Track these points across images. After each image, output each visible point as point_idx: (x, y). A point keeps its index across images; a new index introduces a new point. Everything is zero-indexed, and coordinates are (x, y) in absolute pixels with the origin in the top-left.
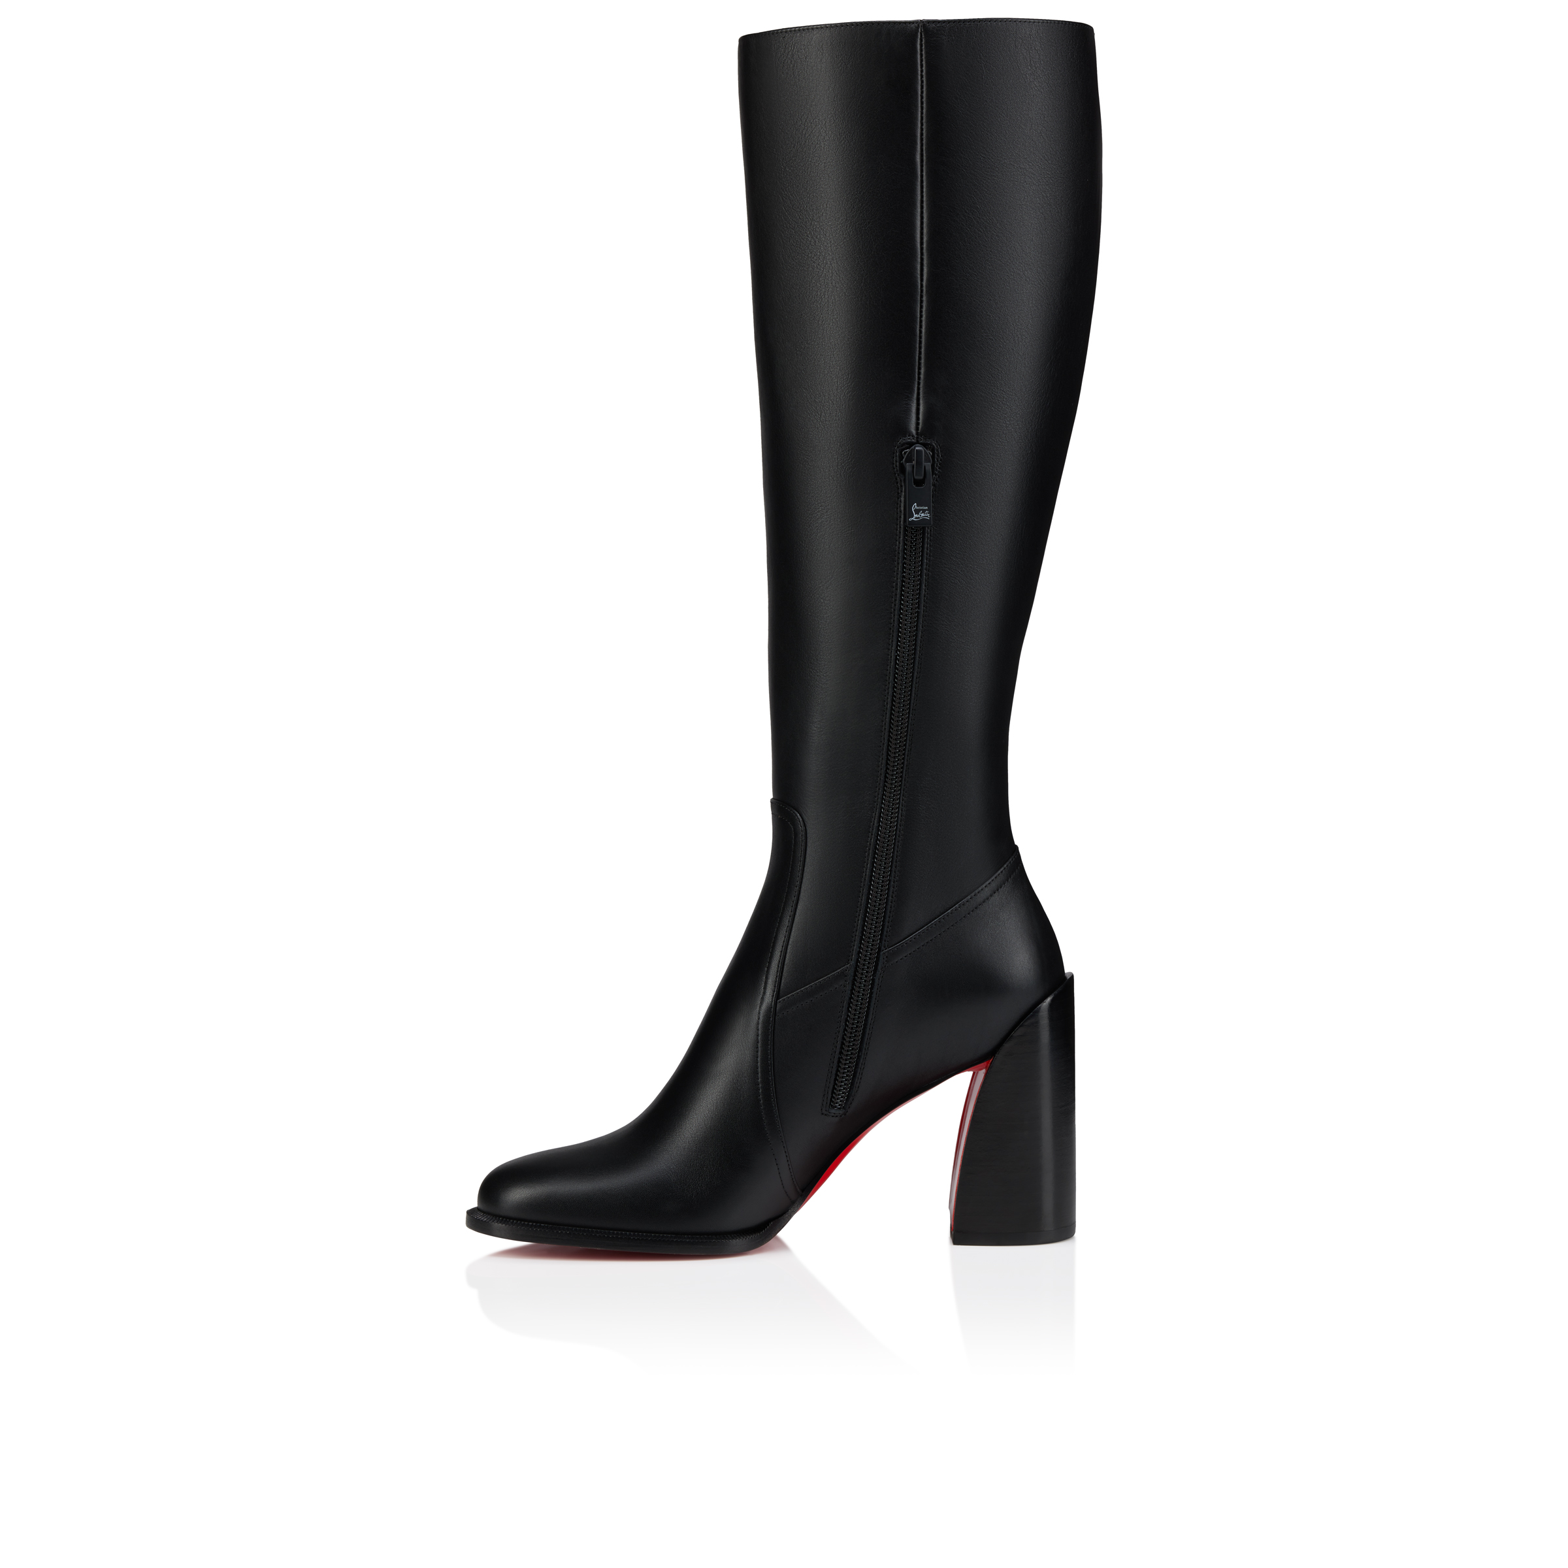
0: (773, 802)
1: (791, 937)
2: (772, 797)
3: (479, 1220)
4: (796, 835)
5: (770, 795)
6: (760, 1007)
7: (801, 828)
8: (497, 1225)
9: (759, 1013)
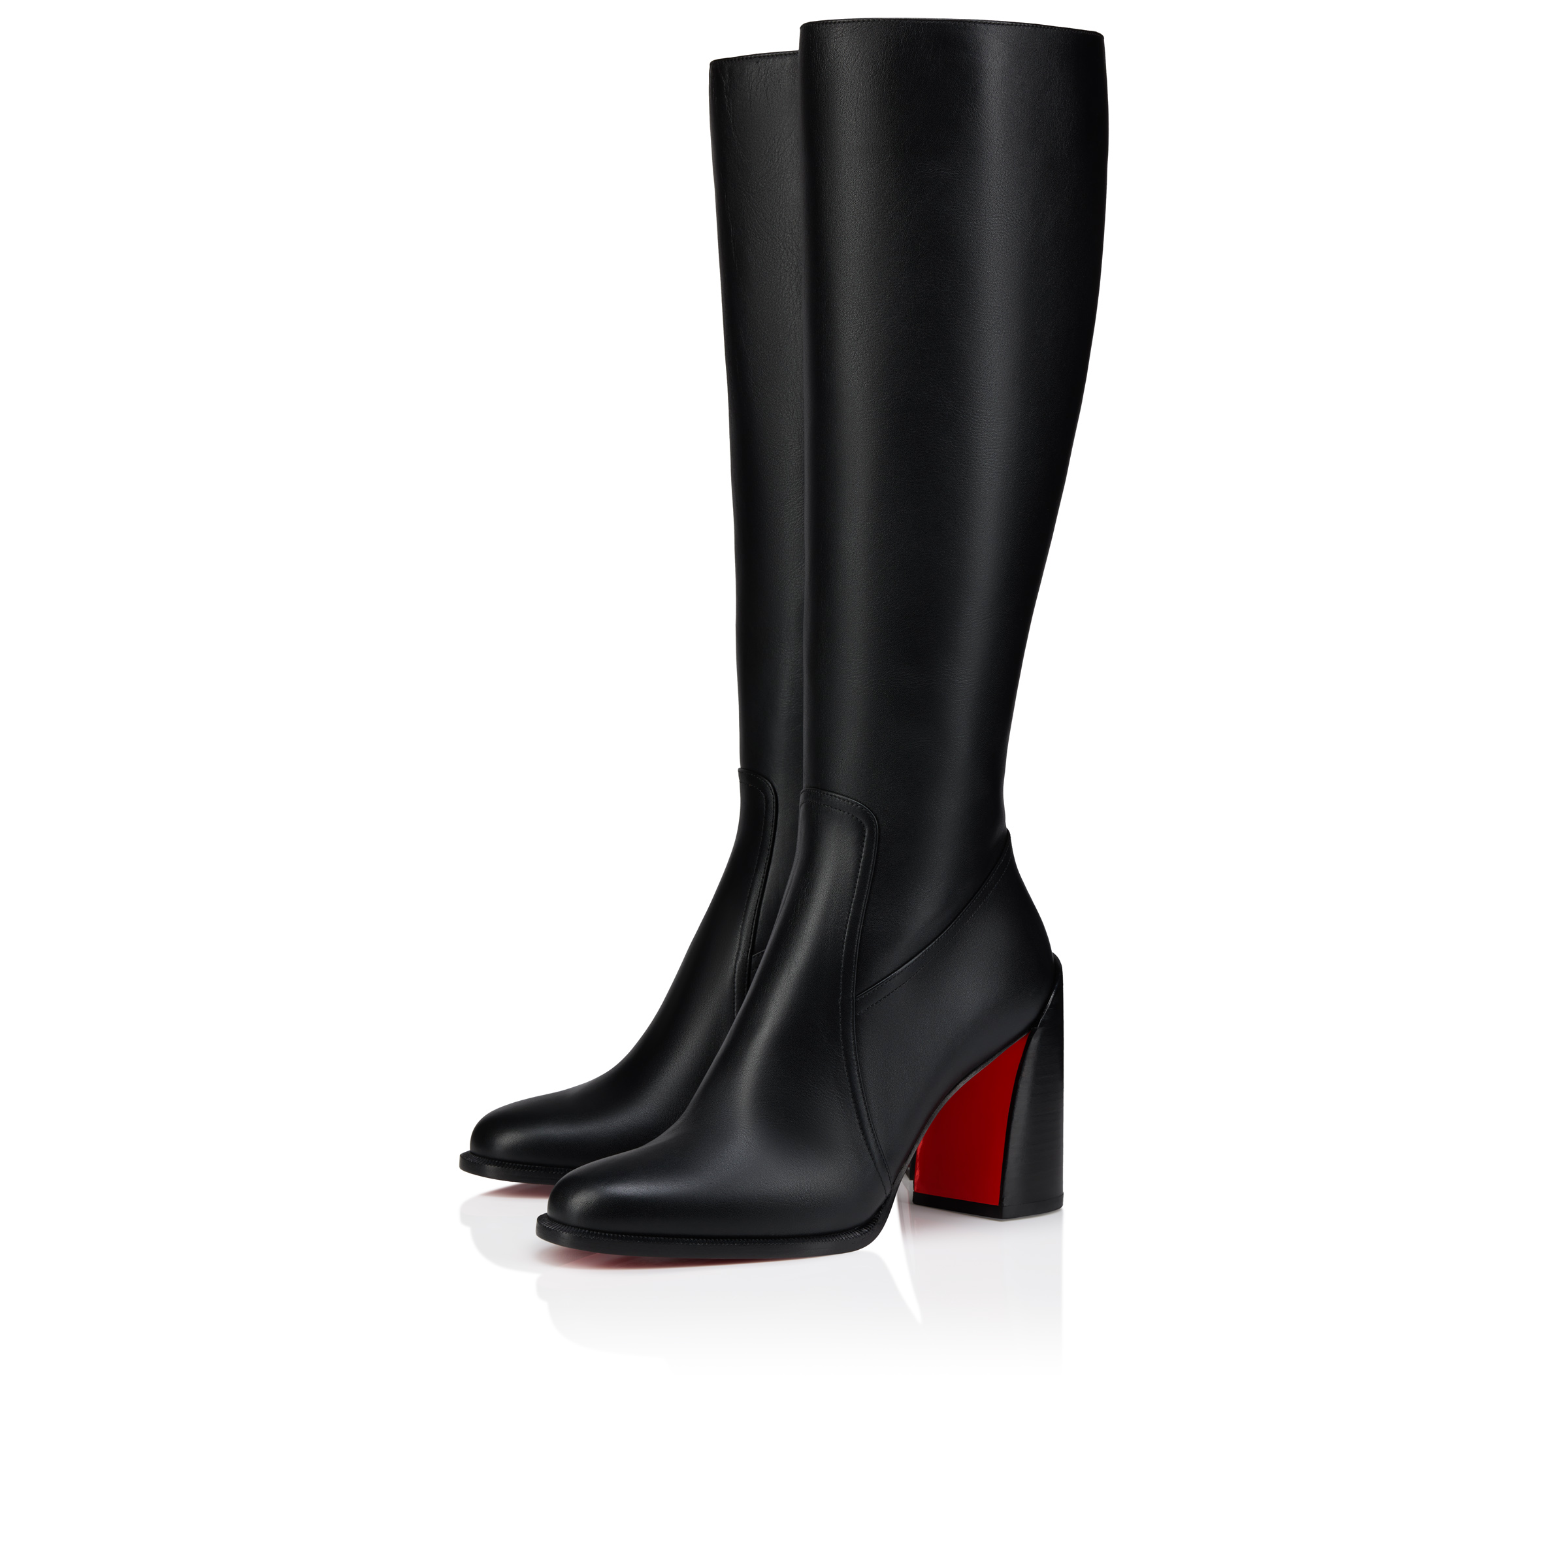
0: (741, 772)
1: (764, 896)
2: (740, 767)
3: (472, 1163)
4: (767, 802)
5: (737, 764)
6: (736, 962)
7: (771, 795)
8: (490, 1168)
9: (735, 967)
